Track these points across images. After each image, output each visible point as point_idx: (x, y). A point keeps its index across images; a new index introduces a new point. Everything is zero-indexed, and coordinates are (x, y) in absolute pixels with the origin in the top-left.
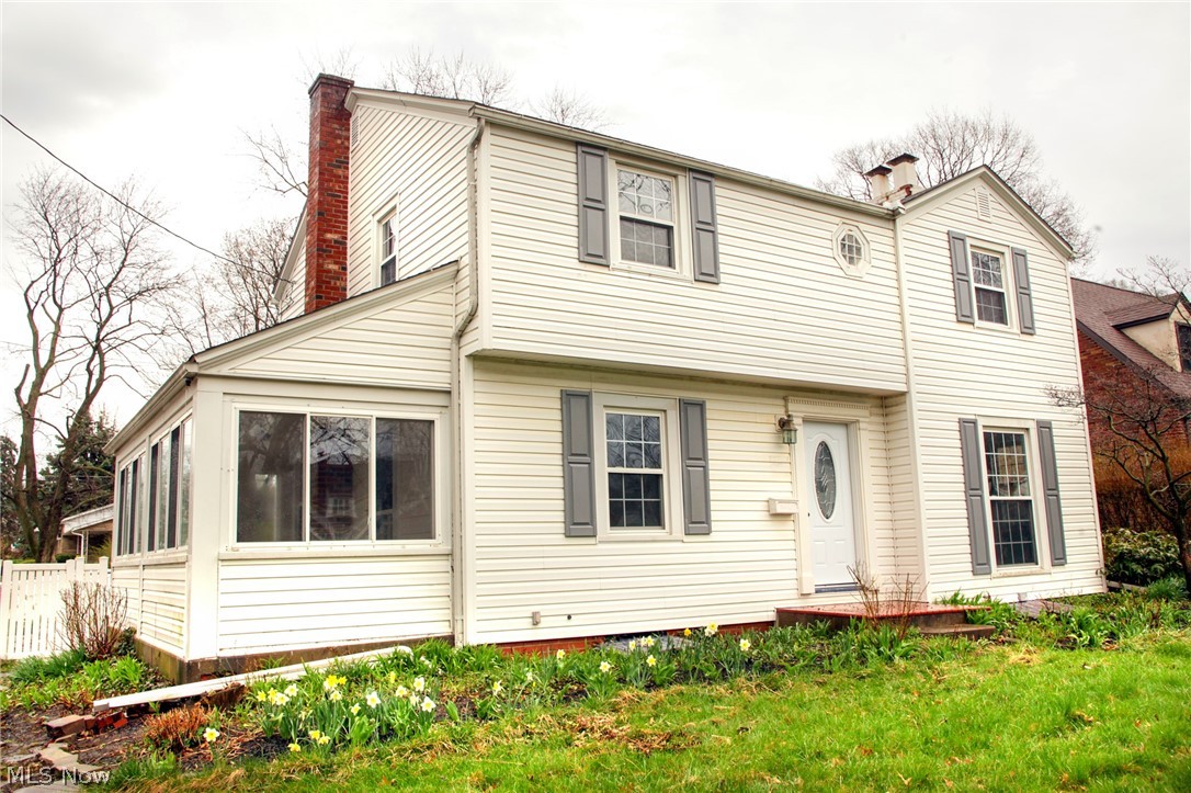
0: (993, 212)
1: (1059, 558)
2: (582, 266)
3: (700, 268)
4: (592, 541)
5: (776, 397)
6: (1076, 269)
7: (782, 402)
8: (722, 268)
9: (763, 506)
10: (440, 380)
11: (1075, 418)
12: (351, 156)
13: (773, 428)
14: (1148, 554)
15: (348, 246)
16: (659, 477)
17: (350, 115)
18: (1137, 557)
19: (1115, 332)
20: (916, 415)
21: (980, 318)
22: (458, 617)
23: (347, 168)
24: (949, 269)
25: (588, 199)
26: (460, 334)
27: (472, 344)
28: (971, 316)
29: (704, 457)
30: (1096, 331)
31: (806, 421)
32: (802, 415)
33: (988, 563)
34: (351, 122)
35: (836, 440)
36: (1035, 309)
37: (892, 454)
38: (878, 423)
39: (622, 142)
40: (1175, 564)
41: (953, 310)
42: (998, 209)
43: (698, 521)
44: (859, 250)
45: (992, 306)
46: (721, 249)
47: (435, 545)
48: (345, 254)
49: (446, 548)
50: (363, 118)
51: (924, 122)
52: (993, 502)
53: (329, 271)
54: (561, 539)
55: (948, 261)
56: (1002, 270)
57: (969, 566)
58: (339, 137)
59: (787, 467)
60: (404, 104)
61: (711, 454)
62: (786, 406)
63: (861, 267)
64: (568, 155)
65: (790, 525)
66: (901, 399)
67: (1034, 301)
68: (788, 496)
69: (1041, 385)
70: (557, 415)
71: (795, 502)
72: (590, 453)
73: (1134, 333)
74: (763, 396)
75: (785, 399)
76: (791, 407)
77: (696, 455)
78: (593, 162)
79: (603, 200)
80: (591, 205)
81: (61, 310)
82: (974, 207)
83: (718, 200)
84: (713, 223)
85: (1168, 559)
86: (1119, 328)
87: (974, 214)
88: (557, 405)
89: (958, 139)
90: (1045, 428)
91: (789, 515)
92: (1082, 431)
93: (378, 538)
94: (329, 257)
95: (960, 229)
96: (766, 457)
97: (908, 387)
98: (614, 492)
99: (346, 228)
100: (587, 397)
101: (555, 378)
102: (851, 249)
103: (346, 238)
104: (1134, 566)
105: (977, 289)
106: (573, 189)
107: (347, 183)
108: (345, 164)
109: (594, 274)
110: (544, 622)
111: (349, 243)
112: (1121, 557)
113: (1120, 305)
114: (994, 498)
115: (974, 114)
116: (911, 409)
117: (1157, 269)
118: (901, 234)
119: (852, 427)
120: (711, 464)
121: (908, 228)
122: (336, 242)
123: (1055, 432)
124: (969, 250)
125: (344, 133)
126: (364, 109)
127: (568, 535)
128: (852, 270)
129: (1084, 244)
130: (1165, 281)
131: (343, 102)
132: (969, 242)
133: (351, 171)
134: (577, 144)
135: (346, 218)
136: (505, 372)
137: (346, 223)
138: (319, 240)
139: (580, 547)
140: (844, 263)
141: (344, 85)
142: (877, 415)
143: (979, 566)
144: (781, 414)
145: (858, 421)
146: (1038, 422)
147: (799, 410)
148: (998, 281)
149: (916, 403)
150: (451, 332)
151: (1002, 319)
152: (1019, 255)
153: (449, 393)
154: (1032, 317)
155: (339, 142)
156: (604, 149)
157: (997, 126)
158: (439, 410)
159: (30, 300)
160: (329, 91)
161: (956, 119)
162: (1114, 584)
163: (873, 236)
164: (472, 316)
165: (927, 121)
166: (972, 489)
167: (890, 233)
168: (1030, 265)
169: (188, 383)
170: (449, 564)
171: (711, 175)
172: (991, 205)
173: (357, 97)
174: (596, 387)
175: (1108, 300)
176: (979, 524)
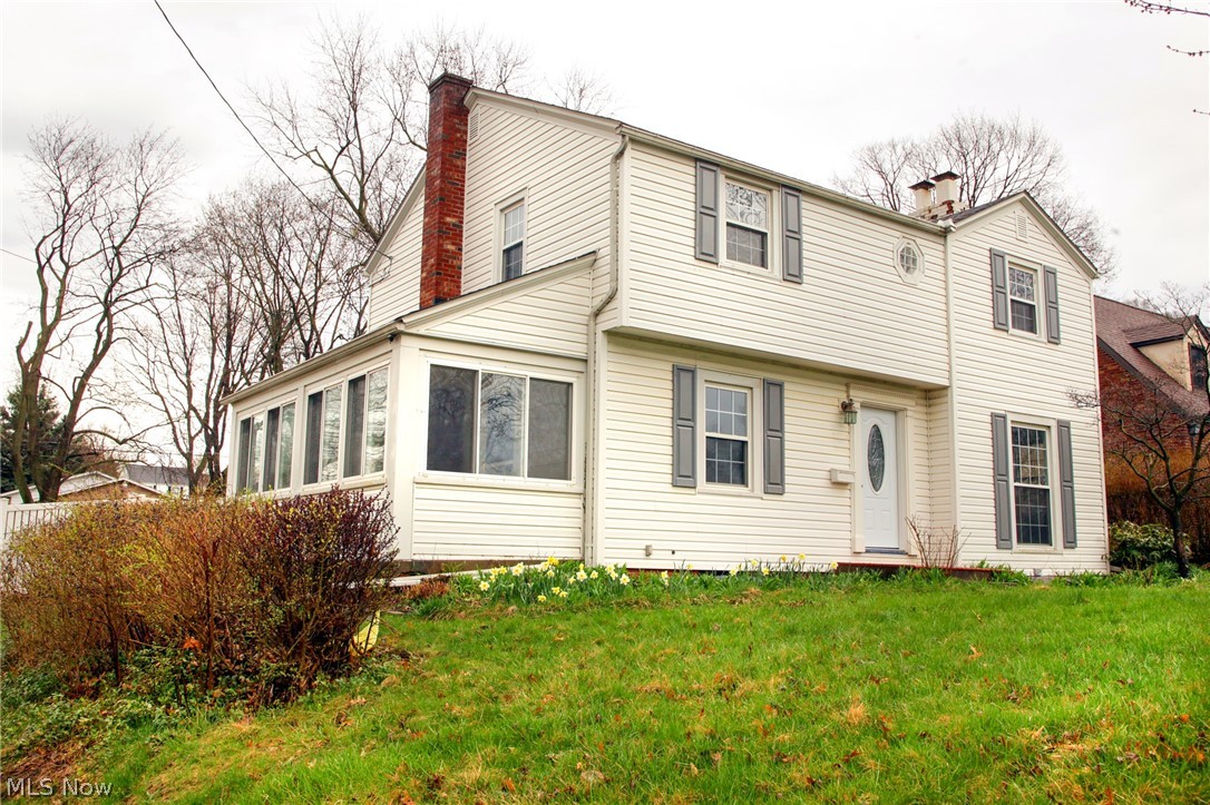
0: (1029, 233)
1: (1070, 542)
2: (697, 263)
3: (788, 270)
4: (692, 491)
5: (839, 383)
6: (1098, 287)
7: (844, 388)
8: (805, 271)
9: (826, 475)
10: (579, 350)
11: (1090, 420)
12: (468, 149)
13: (837, 410)
14: (1147, 543)
15: (464, 229)
16: (744, 444)
17: (468, 112)
18: (1138, 545)
19: (1131, 350)
20: (956, 406)
21: (1014, 327)
22: (588, 544)
23: (465, 159)
24: (989, 282)
25: (703, 207)
26: (597, 314)
27: (608, 321)
28: (1006, 325)
29: (781, 430)
30: (1114, 348)
31: (864, 406)
32: (861, 400)
33: (1010, 539)
34: (469, 118)
35: (886, 424)
36: (1061, 321)
37: (933, 440)
38: (921, 413)
39: (732, 160)
40: (1170, 552)
41: (991, 318)
42: (1034, 231)
43: (775, 482)
44: (914, 261)
45: (1025, 318)
46: (805, 254)
47: (571, 485)
48: (461, 236)
49: (580, 489)
50: (484, 116)
51: (949, 124)
52: (1016, 487)
53: (447, 251)
54: (669, 488)
55: (989, 275)
56: (1035, 286)
57: (994, 541)
58: (459, 131)
59: (846, 444)
60: (537, 111)
61: (787, 428)
62: (847, 392)
63: (916, 277)
64: (688, 169)
65: (847, 493)
66: (944, 392)
67: (1061, 314)
68: (847, 468)
69: (1064, 389)
70: (669, 385)
71: (853, 473)
72: (693, 419)
73: (1150, 352)
74: (829, 382)
75: (847, 385)
76: (852, 393)
77: (774, 428)
78: (708, 176)
79: (715, 209)
80: (705, 212)
81: (68, 268)
82: (1013, 228)
83: (804, 213)
84: (799, 232)
85: (1165, 547)
86: (1136, 346)
87: (1013, 234)
88: (670, 377)
89: (984, 144)
90: (1064, 427)
91: (846, 484)
92: (1096, 432)
93: (529, 476)
94: (448, 238)
95: (1000, 247)
96: (829, 433)
97: (950, 383)
98: (709, 454)
99: (462, 213)
100: (693, 372)
101: (669, 354)
102: (908, 260)
103: (462, 222)
104: (1135, 553)
105: (1012, 301)
106: (692, 197)
107: (464, 173)
108: (463, 156)
109: (705, 270)
110: (655, 554)
111: (465, 227)
112: (1124, 544)
113: (1139, 324)
114: (1017, 484)
115: (1002, 119)
116: (952, 401)
117: (1167, 292)
118: (950, 249)
119: (900, 414)
120: (787, 436)
121: (957, 244)
122: (454, 225)
123: (1073, 431)
124: (1007, 266)
125: (463, 128)
126: (485, 109)
127: (674, 485)
128: (909, 278)
129: (1107, 261)
130: (1175, 303)
131: (463, 99)
132: (1007, 258)
133: (468, 162)
134: (697, 160)
135: (463, 204)
136: (631, 347)
137: (462, 209)
138: (440, 222)
139: (683, 496)
140: (902, 271)
141: (466, 85)
142: (921, 405)
143: (1002, 541)
144: (843, 397)
145: (906, 409)
146: (1059, 421)
147: (859, 396)
148: (1030, 296)
149: (957, 396)
150: (588, 311)
151: (1032, 329)
152: (1050, 273)
153: (586, 361)
154: (1058, 328)
155: (459, 135)
156: (717, 165)
157: (1025, 131)
158: (577, 374)
159: (41, 256)
160: (451, 89)
161: (983, 122)
162: (1116, 568)
163: (927, 248)
164: (611, 298)
165: (952, 122)
166: (999, 474)
167: (941, 248)
168: (1059, 281)
169: (391, 339)
170: (581, 501)
171: (799, 191)
172: (1029, 227)
173: (477, 96)
174: (700, 364)
175: (1127, 319)
176: (1004, 506)
